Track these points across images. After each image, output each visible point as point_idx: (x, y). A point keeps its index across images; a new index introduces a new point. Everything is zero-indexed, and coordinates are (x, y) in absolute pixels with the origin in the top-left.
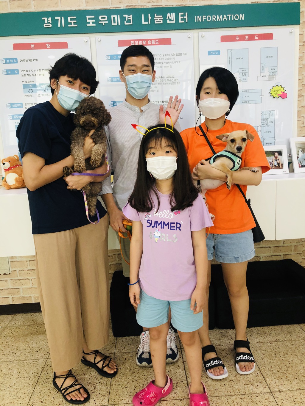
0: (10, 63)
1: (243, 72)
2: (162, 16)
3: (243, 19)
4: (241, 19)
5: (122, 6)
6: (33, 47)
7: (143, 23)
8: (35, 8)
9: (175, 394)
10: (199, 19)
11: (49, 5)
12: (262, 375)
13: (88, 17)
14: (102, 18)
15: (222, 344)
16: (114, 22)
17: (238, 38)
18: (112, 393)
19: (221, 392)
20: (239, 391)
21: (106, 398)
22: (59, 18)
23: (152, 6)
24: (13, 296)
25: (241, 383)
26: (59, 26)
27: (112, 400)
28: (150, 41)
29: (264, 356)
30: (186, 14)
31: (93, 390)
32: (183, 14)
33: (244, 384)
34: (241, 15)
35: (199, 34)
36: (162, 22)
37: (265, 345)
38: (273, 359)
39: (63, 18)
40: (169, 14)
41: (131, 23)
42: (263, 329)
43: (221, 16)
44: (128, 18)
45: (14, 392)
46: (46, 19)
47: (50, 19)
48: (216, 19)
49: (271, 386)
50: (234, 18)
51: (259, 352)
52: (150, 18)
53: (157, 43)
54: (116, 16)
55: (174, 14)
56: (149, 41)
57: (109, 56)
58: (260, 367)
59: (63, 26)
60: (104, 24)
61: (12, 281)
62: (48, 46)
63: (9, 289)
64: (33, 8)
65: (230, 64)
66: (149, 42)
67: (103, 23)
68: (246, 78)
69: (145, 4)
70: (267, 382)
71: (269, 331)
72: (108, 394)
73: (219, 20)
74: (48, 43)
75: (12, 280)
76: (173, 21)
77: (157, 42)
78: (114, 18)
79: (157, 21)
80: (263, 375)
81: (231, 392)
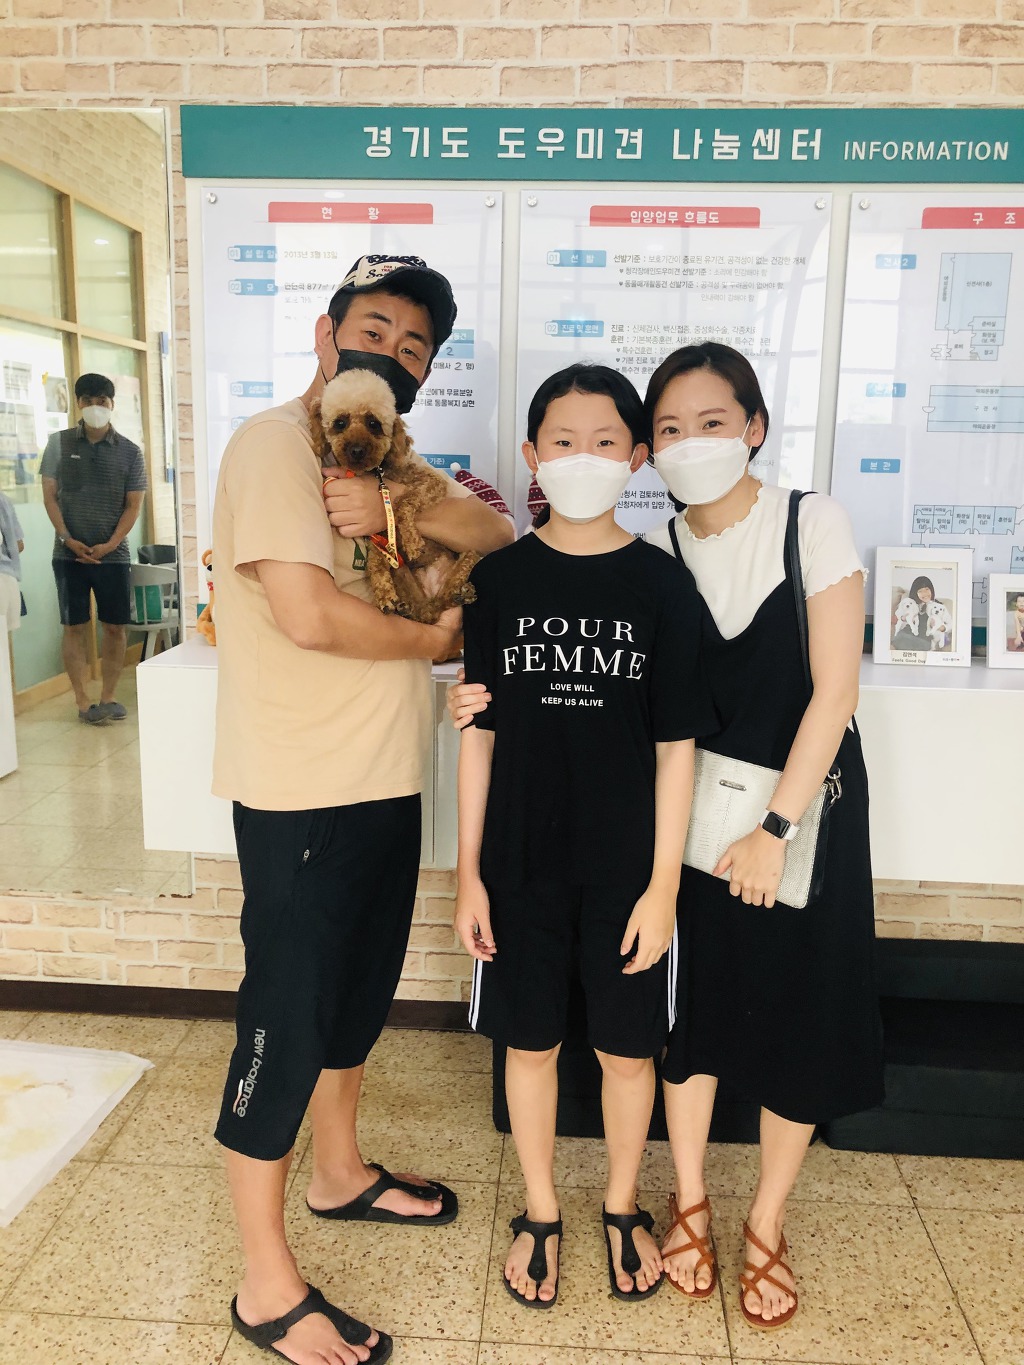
0: (254, 259)
1: (987, 327)
2: (737, 138)
3: (1004, 157)
4: (995, 158)
5: (612, 101)
6: (328, 215)
7: (676, 156)
8: (344, 91)
9: (686, 1338)
10: (857, 150)
11: (387, 86)
12: (963, 1314)
13: (503, 131)
14: (546, 135)
15: (836, 1199)
16: (585, 150)
17: (981, 219)
18: (491, 1304)
19: (828, 1351)
20: (885, 1356)
21: (475, 1319)
22: (416, 131)
23: (710, 101)
24: (195, 966)
25: (894, 1332)
26: (413, 154)
27: (491, 1329)
28: (692, 214)
29: (974, 1254)
30: (818, 132)
31: (434, 1288)
32: (805, 132)
33: (904, 1337)
34: (998, 145)
35: (853, 197)
36: (735, 157)
37: (980, 1221)
38: (1003, 1267)
39: (426, 131)
40: (760, 133)
41: (638, 156)
42: (973, 1167)
43: (932, 144)
44: (630, 137)
45: (202, 1262)
46: (374, 130)
47: (388, 132)
48: (914, 153)
49: (986, 1351)
50: (974, 151)
51: (958, 1240)
52: (698, 141)
53: (714, 221)
54: (591, 132)
55: (778, 132)
56: (689, 214)
57: (558, 254)
58: (958, 1288)
59: (426, 154)
60: (550, 156)
61: (195, 920)
62: (373, 213)
63: (184, 942)
64: (338, 92)
65: (944, 299)
66: (690, 216)
67: (550, 150)
68: (994, 348)
69: (686, 95)
70: (978, 1338)
71: (995, 1174)
72: (480, 1307)
73: (925, 158)
74: (374, 205)
75: (197, 918)
76: (772, 153)
77: (714, 218)
78: (586, 137)
79: (721, 150)
80: (966, 1314)
81: (862, 1355)
